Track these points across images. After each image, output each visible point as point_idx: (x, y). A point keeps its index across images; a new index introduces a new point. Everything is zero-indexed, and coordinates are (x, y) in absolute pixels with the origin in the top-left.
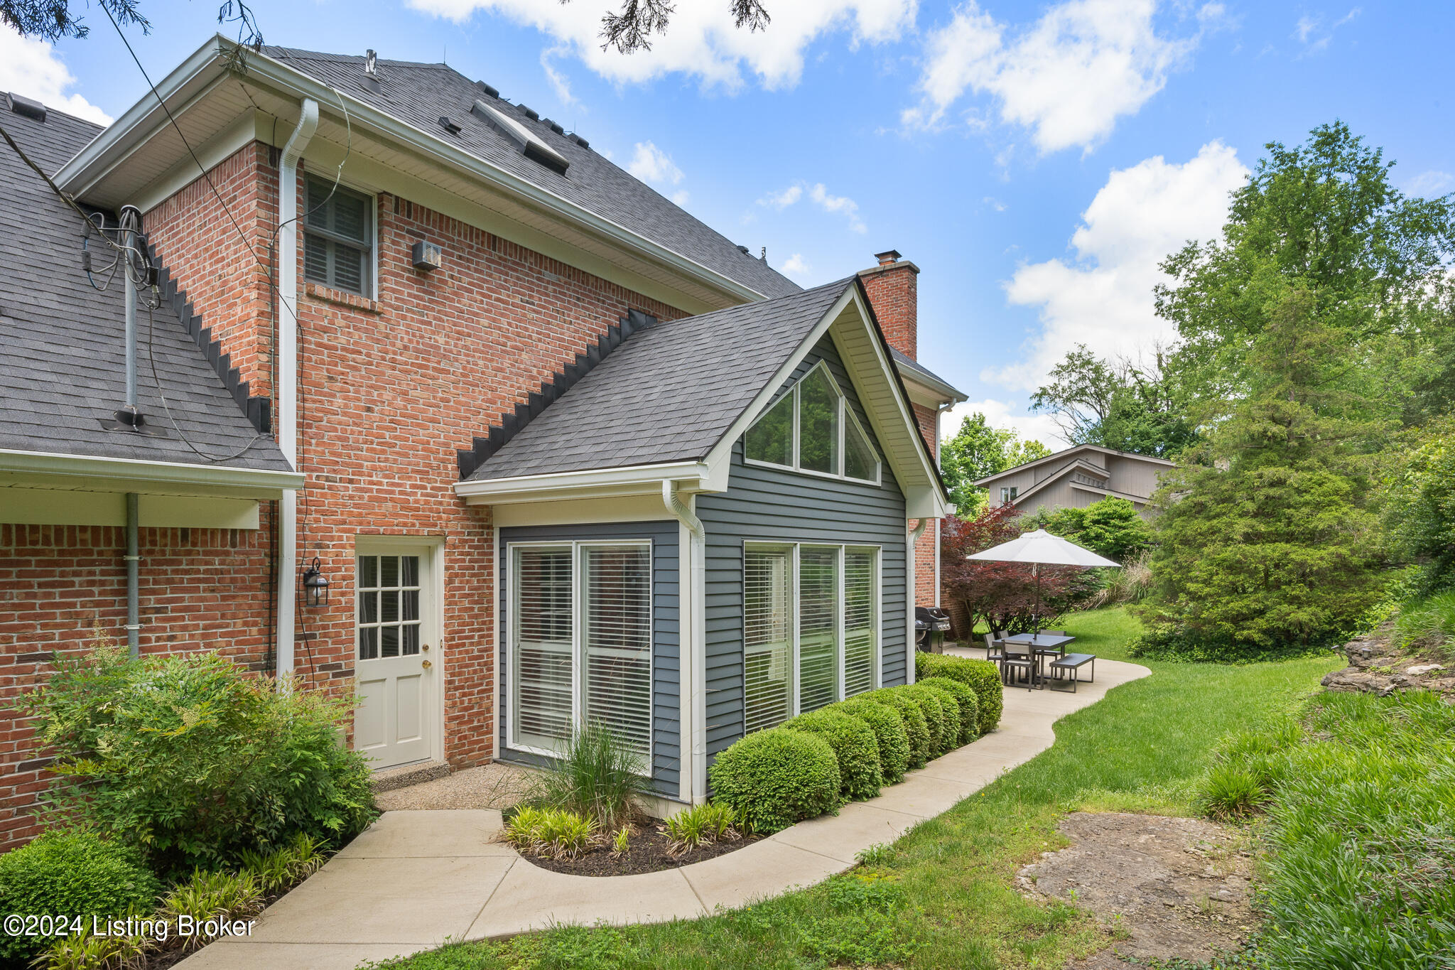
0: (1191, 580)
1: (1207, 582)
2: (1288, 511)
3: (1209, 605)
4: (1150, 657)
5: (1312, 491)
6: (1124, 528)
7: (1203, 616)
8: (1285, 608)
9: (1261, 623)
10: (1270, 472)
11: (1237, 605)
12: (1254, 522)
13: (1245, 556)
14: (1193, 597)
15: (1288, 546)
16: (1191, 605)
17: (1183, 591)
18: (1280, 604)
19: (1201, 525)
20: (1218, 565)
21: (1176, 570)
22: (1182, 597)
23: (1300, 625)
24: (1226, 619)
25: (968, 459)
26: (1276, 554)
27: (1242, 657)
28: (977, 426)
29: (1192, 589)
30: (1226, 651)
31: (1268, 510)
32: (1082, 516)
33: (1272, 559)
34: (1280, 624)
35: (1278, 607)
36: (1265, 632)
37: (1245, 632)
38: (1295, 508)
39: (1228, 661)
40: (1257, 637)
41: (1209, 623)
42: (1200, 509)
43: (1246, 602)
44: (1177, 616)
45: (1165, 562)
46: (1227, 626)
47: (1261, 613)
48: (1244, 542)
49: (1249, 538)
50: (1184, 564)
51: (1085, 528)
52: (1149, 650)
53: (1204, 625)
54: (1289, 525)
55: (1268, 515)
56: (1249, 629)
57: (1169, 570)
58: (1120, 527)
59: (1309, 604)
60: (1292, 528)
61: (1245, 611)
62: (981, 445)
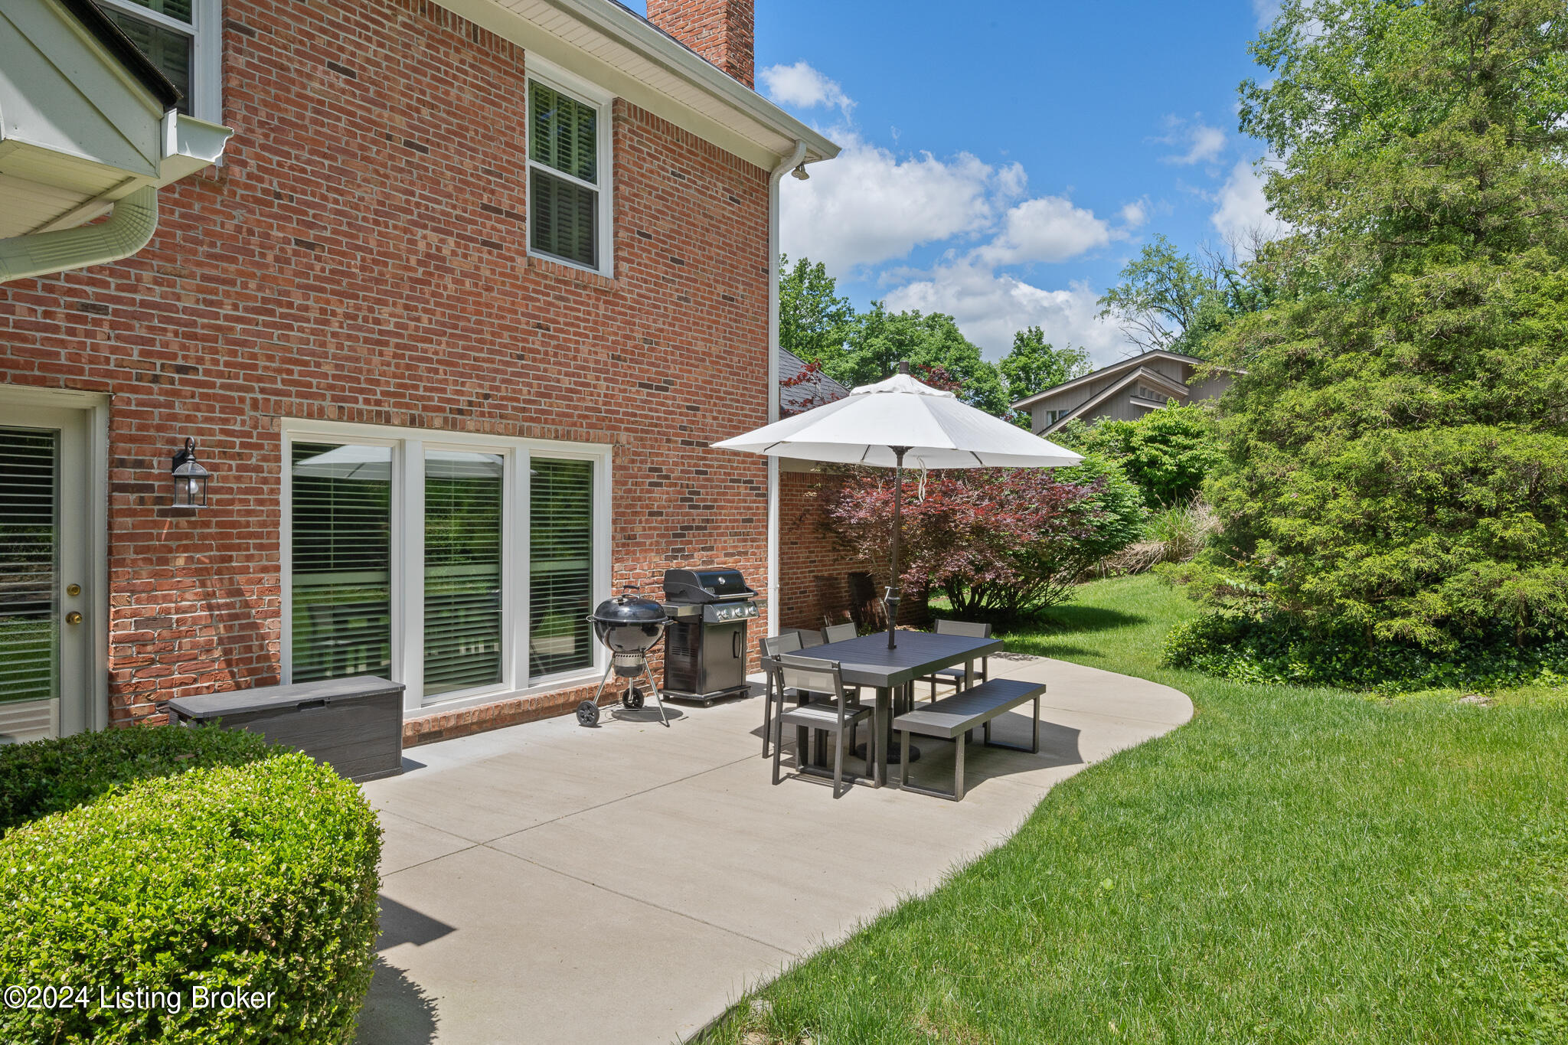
0: (1283, 511)
1: (1313, 515)
2: (1490, 354)
3: (1319, 564)
4: (1203, 668)
5: (1543, 311)
6: (1191, 448)
7: (1306, 587)
8: (1488, 569)
9: (1434, 601)
10: (1448, 276)
11: (1377, 565)
12: (1416, 382)
13: (1397, 455)
14: (1287, 548)
15: (1494, 430)
16: (1282, 563)
17: (1265, 535)
18: (1475, 559)
19: (1300, 398)
20: (1338, 477)
21: (1253, 494)
22: (1265, 549)
23: (1527, 609)
24: (1355, 593)
25: (1023, 385)
26: (1468, 448)
27: (1390, 674)
28: (1034, 344)
29: (1282, 530)
30: (1355, 661)
31: (1446, 356)
32: (1131, 433)
33: (1457, 461)
34: (1478, 606)
35: (1473, 566)
36: (1440, 623)
37: (1397, 624)
38: (1506, 347)
39: (1360, 682)
40: (1424, 633)
41: (1319, 601)
42: (1301, 367)
43: (1399, 554)
44: (1255, 587)
45: (1231, 478)
46: (1357, 609)
47: (1432, 579)
48: (1394, 425)
49: (1404, 418)
50: (1269, 479)
51: (1133, 450)
52: (1205, 652)
53: (1306, 606)
54: (1490, 385)
55: (1447, 368)
56: (1406, 614)
57: (1238, 492)
58: (1185, 448)
59: (1542, 558)
60: (1502, 389)
61: (1397, 576)
62: (1039, 368)
